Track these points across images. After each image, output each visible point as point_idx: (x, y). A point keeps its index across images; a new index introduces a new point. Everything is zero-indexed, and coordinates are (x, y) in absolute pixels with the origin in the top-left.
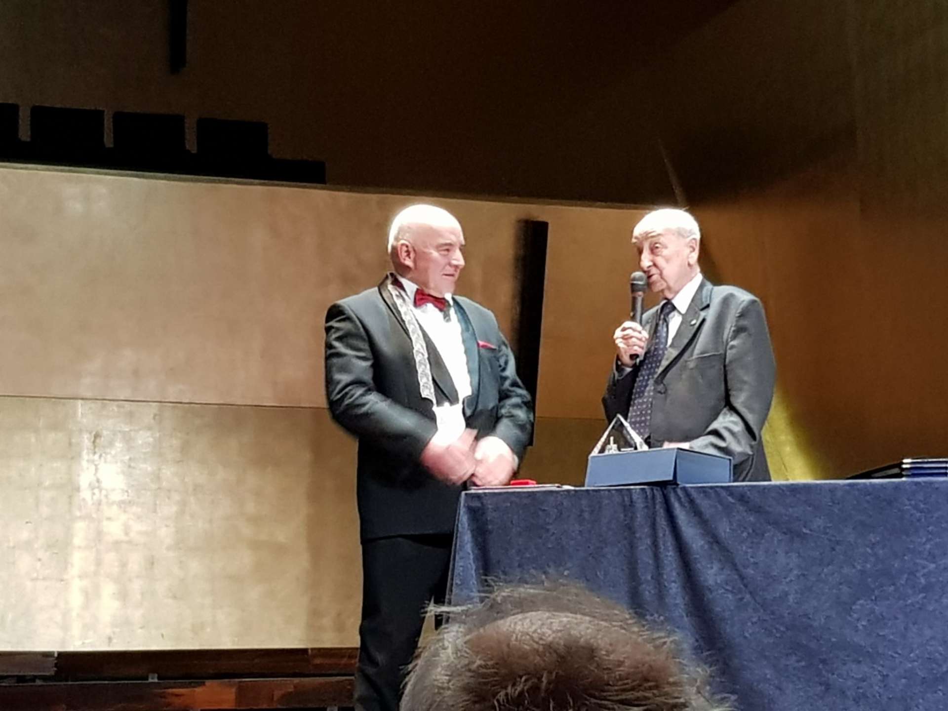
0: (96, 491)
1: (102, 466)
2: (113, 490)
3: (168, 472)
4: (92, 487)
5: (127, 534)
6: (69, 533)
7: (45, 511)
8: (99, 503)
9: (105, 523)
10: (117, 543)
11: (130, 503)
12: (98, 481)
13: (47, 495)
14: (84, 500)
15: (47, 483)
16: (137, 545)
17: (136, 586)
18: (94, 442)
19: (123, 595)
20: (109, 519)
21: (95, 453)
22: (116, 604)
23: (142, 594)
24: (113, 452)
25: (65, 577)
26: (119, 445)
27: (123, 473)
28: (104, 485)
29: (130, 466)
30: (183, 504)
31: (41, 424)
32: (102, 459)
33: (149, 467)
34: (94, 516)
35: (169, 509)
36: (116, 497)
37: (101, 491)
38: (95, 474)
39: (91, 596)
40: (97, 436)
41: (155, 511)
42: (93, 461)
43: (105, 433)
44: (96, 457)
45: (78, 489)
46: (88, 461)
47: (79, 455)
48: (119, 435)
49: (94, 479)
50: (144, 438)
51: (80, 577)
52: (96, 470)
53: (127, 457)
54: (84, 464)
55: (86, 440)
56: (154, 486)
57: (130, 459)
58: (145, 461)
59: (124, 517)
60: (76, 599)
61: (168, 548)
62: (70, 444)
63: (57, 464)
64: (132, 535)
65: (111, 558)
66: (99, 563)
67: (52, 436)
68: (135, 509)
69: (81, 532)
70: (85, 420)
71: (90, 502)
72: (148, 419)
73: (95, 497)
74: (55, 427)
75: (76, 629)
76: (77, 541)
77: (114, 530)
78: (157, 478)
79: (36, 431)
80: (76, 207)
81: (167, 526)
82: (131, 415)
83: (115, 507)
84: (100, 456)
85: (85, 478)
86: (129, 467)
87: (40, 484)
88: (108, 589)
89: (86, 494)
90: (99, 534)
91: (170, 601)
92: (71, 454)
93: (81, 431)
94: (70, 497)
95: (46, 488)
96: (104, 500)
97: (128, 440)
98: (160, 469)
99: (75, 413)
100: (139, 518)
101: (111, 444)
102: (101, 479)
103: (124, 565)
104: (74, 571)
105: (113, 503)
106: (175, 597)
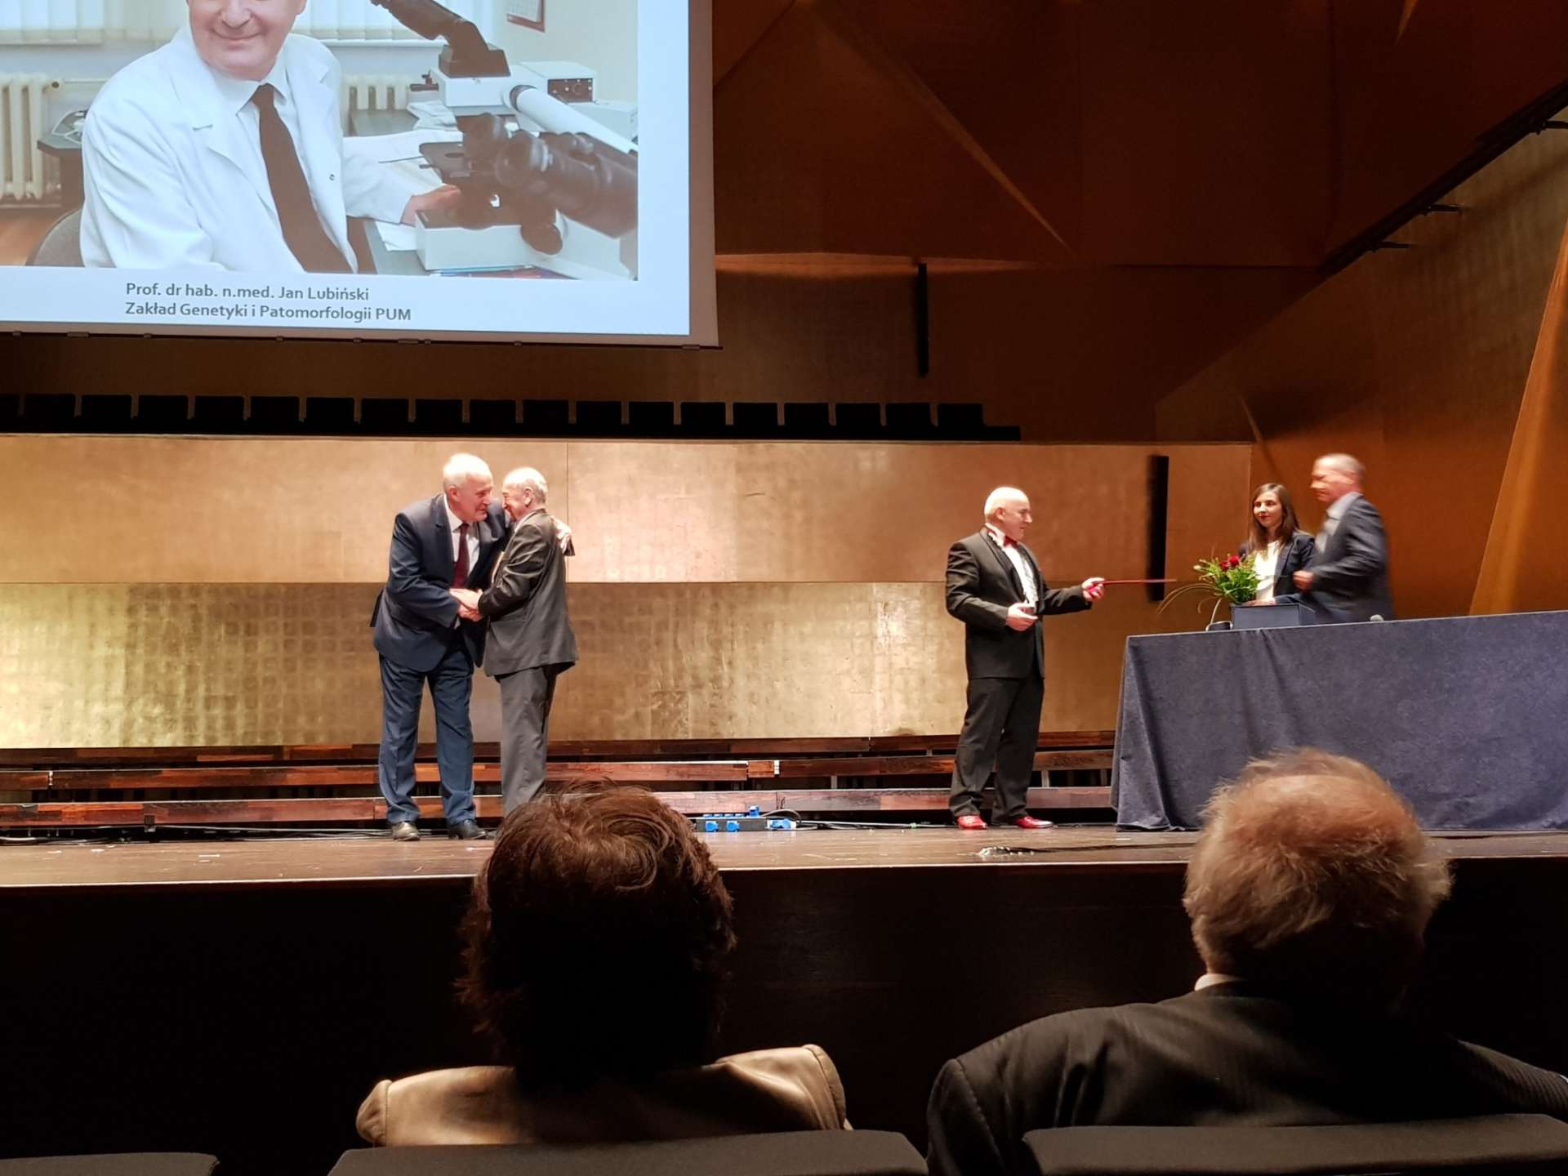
0: (888, 638)
1: (890, 622)
2: (897, 636)
3: (930, 625)
4: (884, 636)
5: (907, 663)
6: (872, 665)
7: (857, 651)
8: (890, 646)
9: (894, 657)
10: (902, 669)
11: (909, 645)
12: (888, 632)
13: (858, 641)
14: (880, 644)
15: (858, 634)
16: (914, 670)
17: (915, 696)
18: (884, 608)
19: (907, 701)
20: (896, 655)
21: (885, 615)
22: (903, 706)
23: (919, 700)
24: (896, 614)
25: (871, 690)
26: (900, 609)
27: (903, 626)
28: (891, 634)
29: (907, 622)
30: (941, 644)
31: (852, 598)
32: (890, 618)
33: (918, 622)
34: (887, 653)
35: (932, 648)
36: (900, 641)
37: (890, 637)
38: (886, 628)
39: (888, 702)
40: (886, 604)
41: (924, 649)
42: (884, 620)
43: (891, 602)
44: (886, 618)
45: (876, 637)
46: (881, 620)
47: (876, 616)
48: (900, 604)
49: (886, 631)
50: (915, 605)
51: (880, 691)
52: (887, 625)
53: (905, 617)
54: (879, 622)
55: (880, 607)
56: (923, 634)
57: (907, 618)
58: (916, 619)
59: (905, 654)
60: (879, 705)
61: (934, 672)
62: (870, 610)
63: (862, 623)
64: (911, 664)
65: (898, 679)
66: (891, 682)
67: (859, 606)
68: (912, 649)
69: (879, 663)
70: (878, 595)
71: (884, 645)
72: (917, 593)
73: (887, 642)
74: (861, 600)
75: (880, 724)
76: (877, 669)
77: (899, 662)
78: (924, 628)
79: (849, 602)
80: (866, 465)
81: (932, 659)
82: (906, 591)
83: (899, 648)
84: (889, 617)
85: (880, 631)
86: (907, 624)
87: (853, 634)
88: (898, 697)
89: (881, 640)
90: (891, 664)
91: (936, 704)
92: (871, 616)
93: (876, 602)
94: (872, 643)
95: (858, 638)
96: (892, 643)
97: (905, 606)
98: (925, 623)
99: (872, 591)
100: (915, 654)
101: (895, 609)
102: (891, 630)
103: (907, 683)
104: (877, 687)
105: (898, 645)
106: (939, 702)
